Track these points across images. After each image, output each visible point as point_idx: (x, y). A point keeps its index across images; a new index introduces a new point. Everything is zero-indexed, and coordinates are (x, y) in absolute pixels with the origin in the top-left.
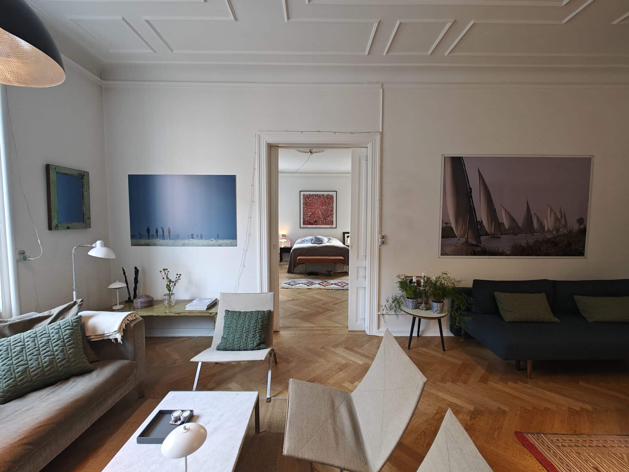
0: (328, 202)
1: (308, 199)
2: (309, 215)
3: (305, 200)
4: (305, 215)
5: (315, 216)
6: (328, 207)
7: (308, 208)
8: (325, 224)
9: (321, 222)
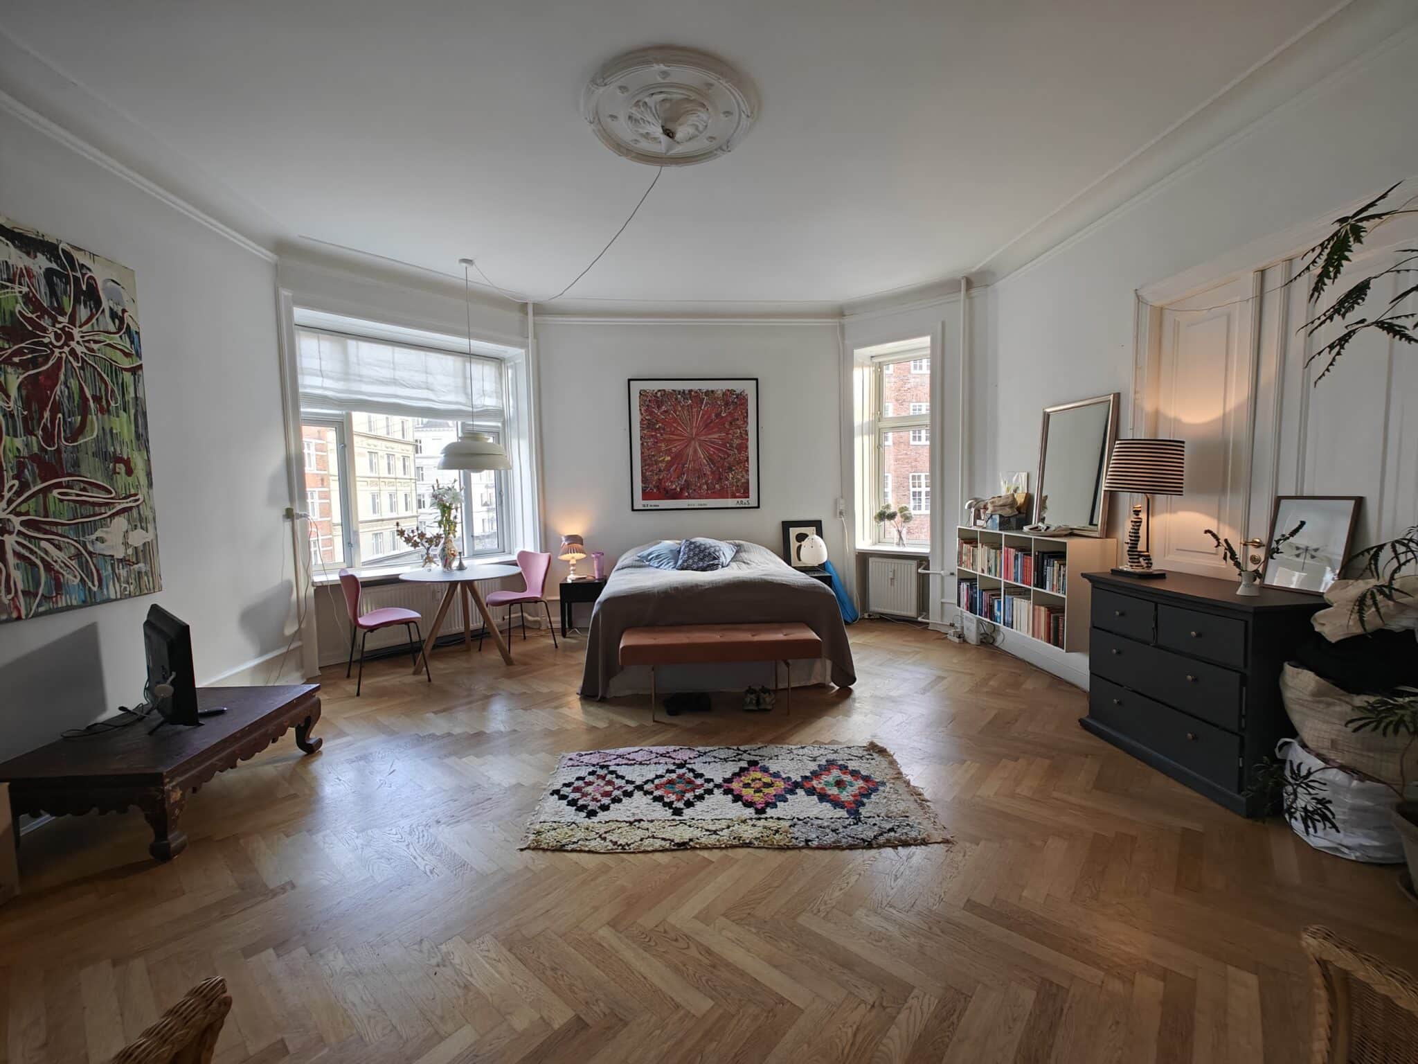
0: (729, 419)
1: (659, 407)
2: (662, 465)
3: (646, 411)
4: (648, 465)
5: (683, 467)
6: (730, 436)
7: (656, 438)
8: (722, 494)
9: (705, 487)
